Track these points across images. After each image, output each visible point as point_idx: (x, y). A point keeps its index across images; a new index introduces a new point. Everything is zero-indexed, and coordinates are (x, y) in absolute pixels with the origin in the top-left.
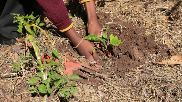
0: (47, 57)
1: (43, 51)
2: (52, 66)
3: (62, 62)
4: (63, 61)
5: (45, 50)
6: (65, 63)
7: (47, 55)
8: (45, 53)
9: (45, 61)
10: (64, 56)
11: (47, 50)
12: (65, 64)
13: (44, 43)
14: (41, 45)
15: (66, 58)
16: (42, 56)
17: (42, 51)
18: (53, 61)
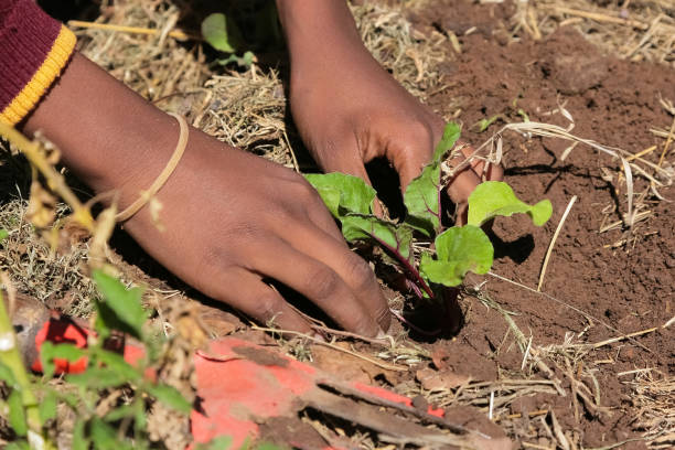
0: (71, 332)
1: (42, 293)
2: (105, 393)
3: (173, 361)
4: (179, 355)
5: (56, 287)
6: (192, 370)
7: (66, 320)
8: (59, 309)
9: (52, 361)
10: (185, 314)
11: (66, 288)
12: (194, 378)
13: (39, 232)
14: (24, 257)
15: (198, 334)
16: (36, 328)
17: (31, 292)
18: (105, 357)
